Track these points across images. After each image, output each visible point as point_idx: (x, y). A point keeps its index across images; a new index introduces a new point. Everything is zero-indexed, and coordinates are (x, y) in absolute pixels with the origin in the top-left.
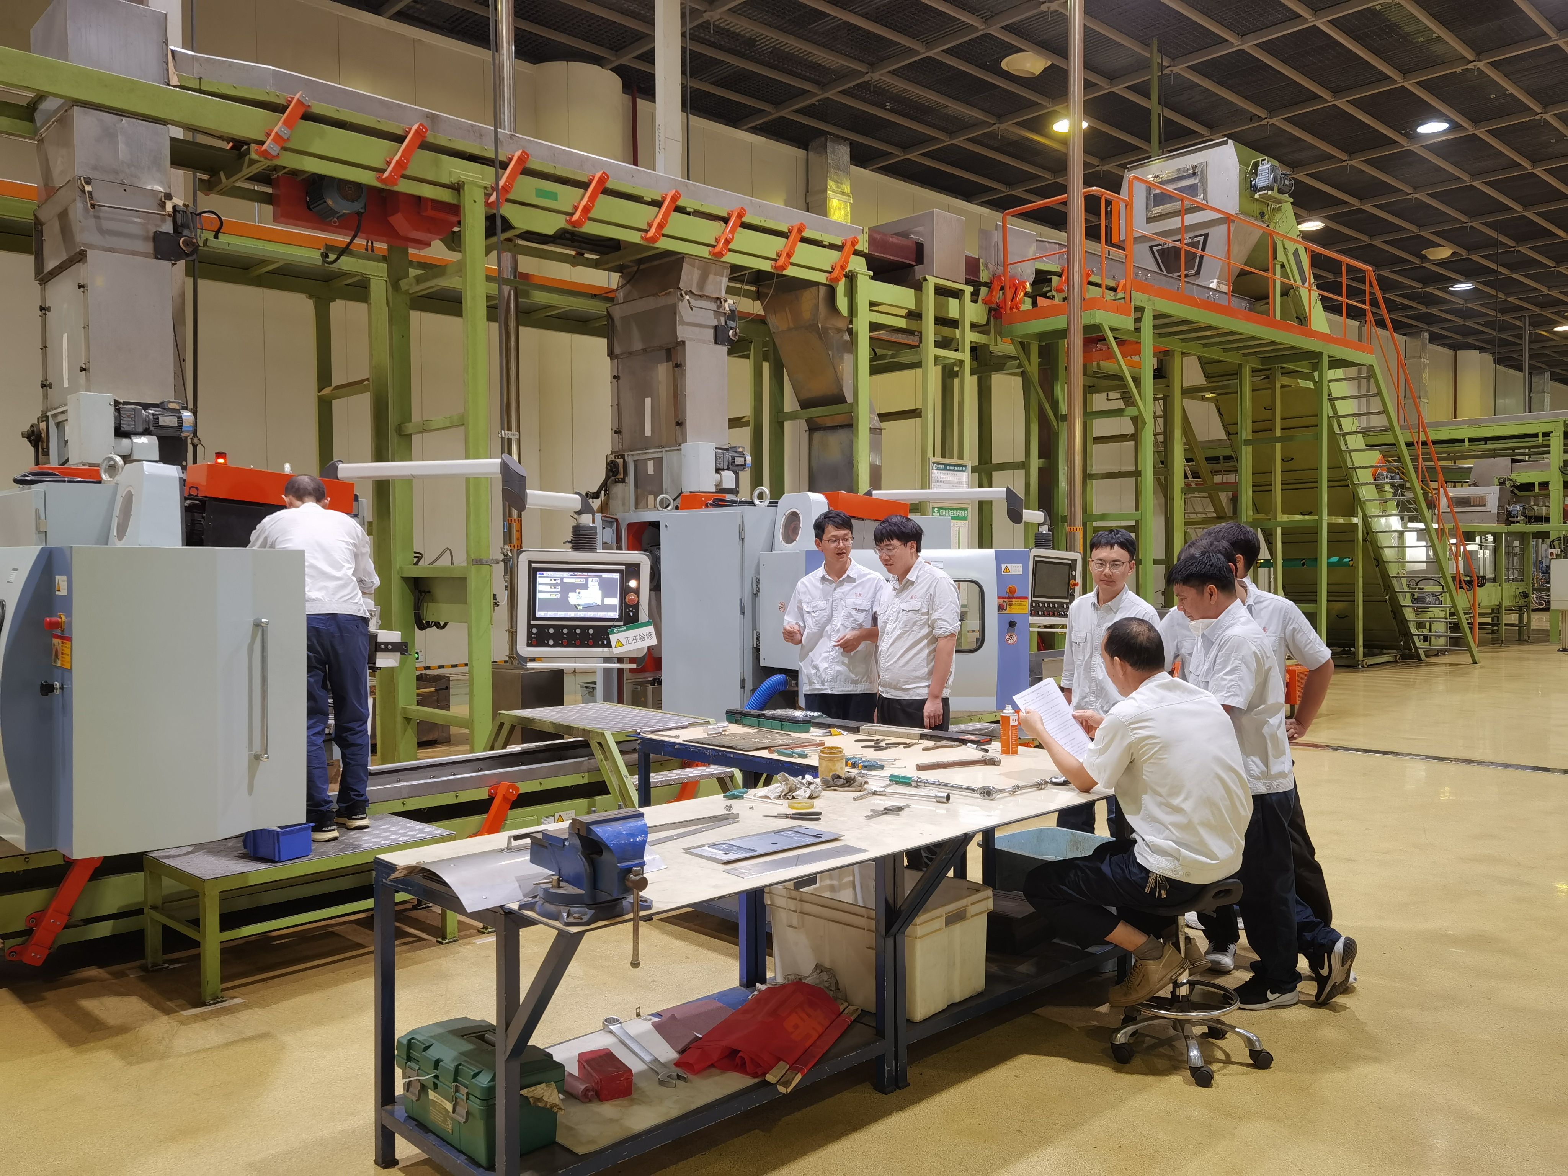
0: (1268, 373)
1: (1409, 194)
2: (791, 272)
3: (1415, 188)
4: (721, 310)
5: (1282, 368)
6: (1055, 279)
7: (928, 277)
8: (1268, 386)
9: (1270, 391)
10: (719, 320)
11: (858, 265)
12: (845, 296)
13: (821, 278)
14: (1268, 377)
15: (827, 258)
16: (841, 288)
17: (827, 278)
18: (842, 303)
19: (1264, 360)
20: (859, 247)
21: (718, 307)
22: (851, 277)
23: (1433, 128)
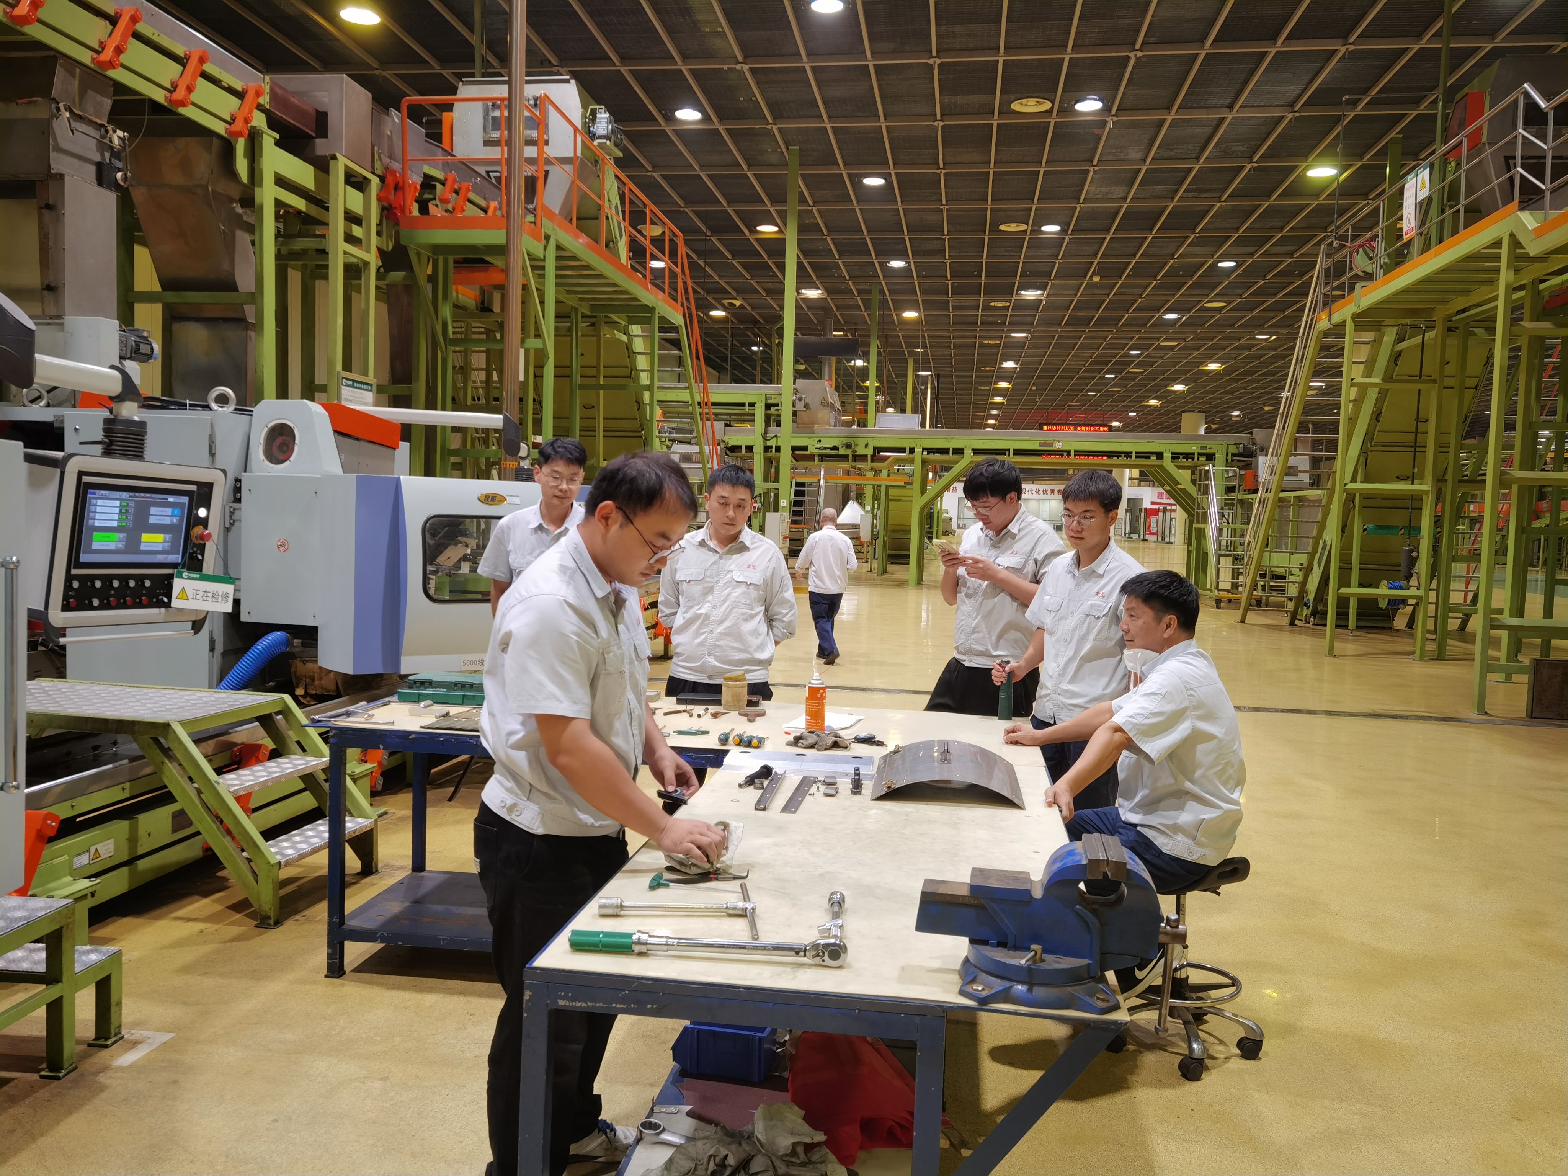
0: (593, 320)
1: (648, 171)
2: (188, 112)
3: (655, 167)
4: (107, 141)
5: (606, 317)
6: (439, 186)
7: (338, 155)
8: (594, 333)
9: (595, 338)
10: (102, 155)
11: (259, 120)
12: (245, 157)
13: (220, 128)
14: (593, 324)
15: (227, 105)
16: (240, 146)
17: (226, 130)
18: (242, 166)
19: (593, 307)
20: (261, 100)
21: (102, 137)
22: (254, 138)
23: (688, 115)
